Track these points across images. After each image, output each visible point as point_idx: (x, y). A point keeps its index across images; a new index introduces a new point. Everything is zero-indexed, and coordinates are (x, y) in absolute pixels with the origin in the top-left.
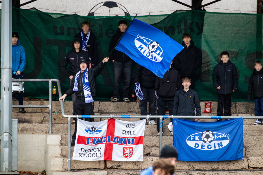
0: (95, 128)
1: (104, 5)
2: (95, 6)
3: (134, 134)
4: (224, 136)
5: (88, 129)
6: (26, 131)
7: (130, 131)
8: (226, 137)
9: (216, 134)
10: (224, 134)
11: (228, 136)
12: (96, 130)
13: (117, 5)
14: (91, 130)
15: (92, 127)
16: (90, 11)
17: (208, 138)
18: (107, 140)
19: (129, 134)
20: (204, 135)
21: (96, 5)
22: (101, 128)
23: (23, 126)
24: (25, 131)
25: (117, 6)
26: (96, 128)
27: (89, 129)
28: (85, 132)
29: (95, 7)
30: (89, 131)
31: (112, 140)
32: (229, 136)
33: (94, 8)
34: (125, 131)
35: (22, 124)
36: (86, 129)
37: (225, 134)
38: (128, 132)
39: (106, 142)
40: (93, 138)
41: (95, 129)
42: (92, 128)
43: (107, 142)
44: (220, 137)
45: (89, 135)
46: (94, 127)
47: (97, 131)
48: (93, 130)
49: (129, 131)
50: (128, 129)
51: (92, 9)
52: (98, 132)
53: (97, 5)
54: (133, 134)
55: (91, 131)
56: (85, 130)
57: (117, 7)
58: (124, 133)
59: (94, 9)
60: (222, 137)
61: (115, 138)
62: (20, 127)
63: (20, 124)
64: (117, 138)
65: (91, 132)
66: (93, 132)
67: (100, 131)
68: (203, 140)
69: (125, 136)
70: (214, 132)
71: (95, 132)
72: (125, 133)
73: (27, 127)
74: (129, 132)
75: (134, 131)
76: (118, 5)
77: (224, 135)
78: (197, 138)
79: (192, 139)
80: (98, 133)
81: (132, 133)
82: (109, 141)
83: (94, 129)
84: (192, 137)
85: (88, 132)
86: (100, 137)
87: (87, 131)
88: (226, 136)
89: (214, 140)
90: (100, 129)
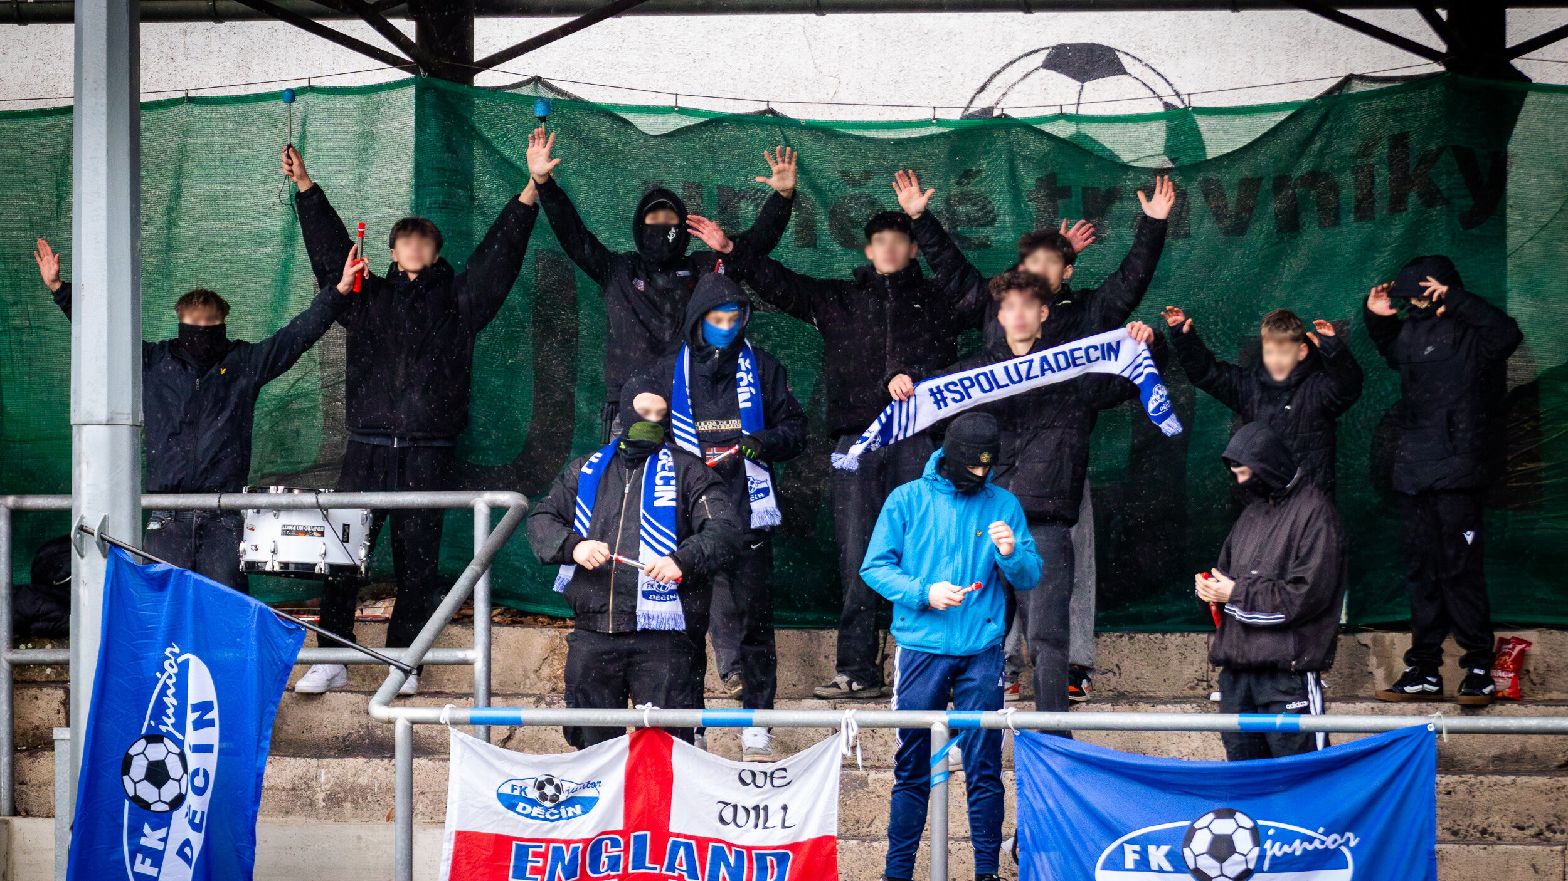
0: (556, 781)
1: (1048, 64)
2: (999, 72)
3: (784, 827)
4: (1323, 842)
5: (517, 792)
6: (355, 802)
7: (766, 808)
8: (1332, 847)
9: (1271, 832)
10: (1321, 830)
11: (1346, 844)
12: (563, 797)
13: (1120, 64)
14: (534, 794)
15: (544, 778)
16: (971, 101)
17: (1221, 859)
18: (626, 860)
19: (756, 826)
20: (1201, 842)
21: (1004, 68)
22: (594, 785)
23: (338, 771)
24: (348, 805)
25: (1120, 70)
26: (566, 786)
27: (523, 790)
28: (500, 807)
29: (998, 77)
30: (521, 805)
31: (658, 858)
32: (1353, 843)
33: (989, 81)
34: (735, 807)
35: (334, 762)
36: (506, 789)
37: (1327, 834)
38: (752, 813)
39: (626, 868)
40: (548, 841)
41: (558, 788)
42: (541, 786)
43: (630, 871)
44: (1298, 853)
45: (527, 826)
46: (550, 781)
47: (571, 802)
48: (544, 797)
49: (756, 808)
50: (748, 797)
51: (982, 89)
52: (578, 809)
53: (1007, 65)
54: (780, 824)
55: (533, 803)
56: (500, 796)
57: (1124, 77)
58: (728, 815)
59: (990, 88)
60: (1310, 848)
61: (676, 845)
62: (323, 779)
63: (325, 761)
64: (688, 847)
65: (536, 811)
66: (547, 809)
67: (588, 804)
68: (1192, 866)
69: (730, 834)
70: (1260, 822)
71: (562, 810)
72: (735, 820)
73: (363, 780)
74: (760, 812)
75: (785, 808)
76: (1126, 61)
77: (1318, 834)
78: (1157, 855)
79: (1130, 858)
80: (575, 816)
81: (775, 819)
82: (639, 862)
83: (549, 790)
84: (1128, 849)
85: (519, 809)
86: (586, 842)
87: (510, 802)
88: (1331, 841)
89: (1259, 869)
90: (590, 793)
